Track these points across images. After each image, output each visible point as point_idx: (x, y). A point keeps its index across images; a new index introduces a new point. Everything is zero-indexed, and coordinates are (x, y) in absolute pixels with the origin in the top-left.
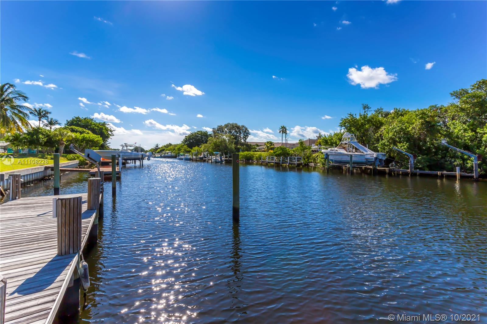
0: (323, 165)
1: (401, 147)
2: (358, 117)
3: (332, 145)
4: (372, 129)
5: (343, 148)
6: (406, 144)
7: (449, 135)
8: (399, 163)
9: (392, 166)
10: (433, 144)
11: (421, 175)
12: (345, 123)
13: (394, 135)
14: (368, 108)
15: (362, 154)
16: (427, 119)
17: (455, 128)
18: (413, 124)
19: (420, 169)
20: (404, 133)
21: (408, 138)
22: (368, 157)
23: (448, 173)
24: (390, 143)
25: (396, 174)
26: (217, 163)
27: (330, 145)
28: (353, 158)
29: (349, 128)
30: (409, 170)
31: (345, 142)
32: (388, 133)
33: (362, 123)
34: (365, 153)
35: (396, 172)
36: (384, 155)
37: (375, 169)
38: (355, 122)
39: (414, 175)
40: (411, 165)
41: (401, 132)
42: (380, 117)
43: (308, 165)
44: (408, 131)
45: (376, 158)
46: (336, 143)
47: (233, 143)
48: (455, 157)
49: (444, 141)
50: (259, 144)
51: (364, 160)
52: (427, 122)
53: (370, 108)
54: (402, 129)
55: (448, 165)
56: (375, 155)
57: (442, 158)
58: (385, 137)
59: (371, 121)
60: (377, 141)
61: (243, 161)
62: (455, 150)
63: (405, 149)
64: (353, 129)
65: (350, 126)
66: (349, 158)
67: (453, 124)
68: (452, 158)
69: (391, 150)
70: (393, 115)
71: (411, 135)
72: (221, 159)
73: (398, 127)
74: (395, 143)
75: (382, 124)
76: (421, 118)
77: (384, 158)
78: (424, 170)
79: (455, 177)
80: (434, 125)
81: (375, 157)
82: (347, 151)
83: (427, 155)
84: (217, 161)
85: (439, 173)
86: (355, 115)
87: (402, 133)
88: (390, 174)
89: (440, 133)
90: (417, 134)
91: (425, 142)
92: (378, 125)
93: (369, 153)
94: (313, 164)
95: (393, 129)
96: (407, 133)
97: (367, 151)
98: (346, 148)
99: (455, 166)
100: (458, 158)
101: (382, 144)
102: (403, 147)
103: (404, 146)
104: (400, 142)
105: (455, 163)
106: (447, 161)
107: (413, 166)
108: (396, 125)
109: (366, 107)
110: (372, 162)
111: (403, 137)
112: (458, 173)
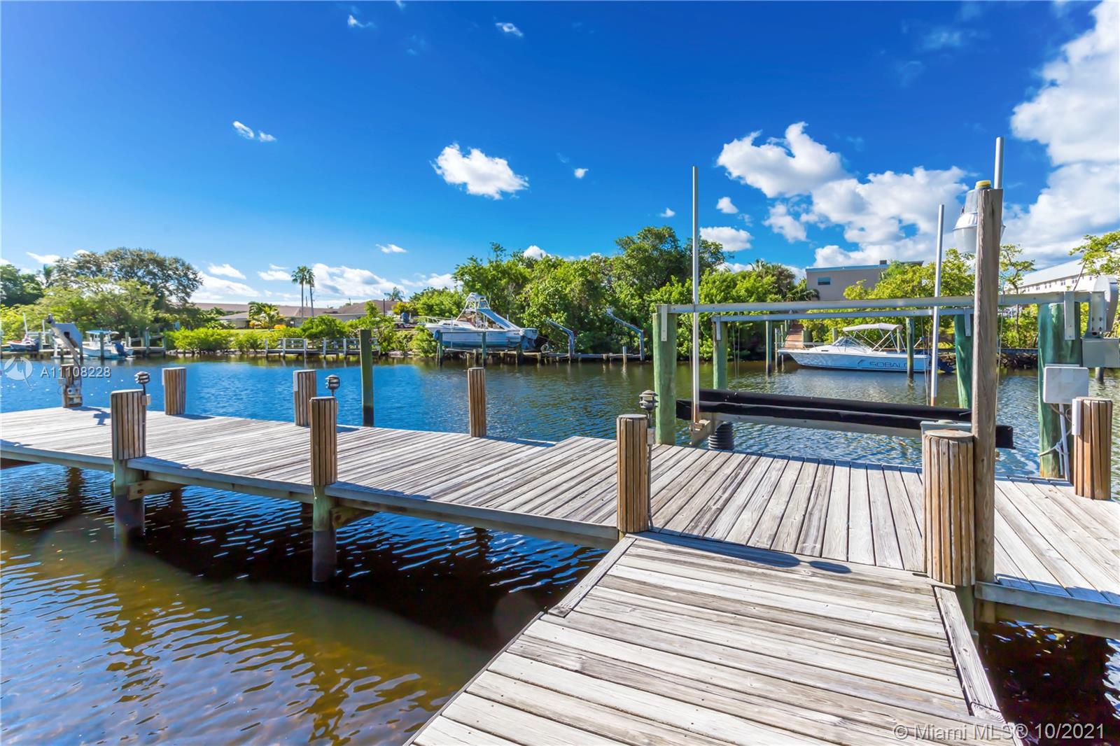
0: (424, 353)
1: (557, 319)
2: (486, 265)
3: (442, 314)
4: (511, 288)
5: (468, 321)
6: (563, 314)
7: (615, 302)
8: (554, 344)
9: (545, 349)
10: (596, 315)
11: (585, 361)
12: (462, 275)
13: (546, 300)
14: (502, 250)
15: (502, 330)
16: (589, 278)
17: (621, 292)
18: (570, 283)
19: (582, 352)
20: (560, 298)
21: (566, 305)
22: (511, 334)
23: (615, 355)
24: (541, 312)
25: (551, 361)
26: (106, 362)
27: (438, 315)
28: (487, 338)
29: (471, 284)
30: (569, 355)
31: (471, 310)
32: (537, 295)
33: (494, 275)
34: (506, 329)
35: (550, 359)
36: (534, 332)
37: (520, 355)
38: (482, 274)
39: (574, 361)
40: (571, 346)
41: (555, 295)
42: (521, 267)
43: (386, 355)
44: (566, 295)
45: (523, 337)
46: (450, 311)
47: (150, 304)
48: (621, 333)
49: (609, 310)
50: (225, 310)
51: (504, 341)
52: (588, 281)
53: (505, 250)
54: (557, 290)
55: (614, 345)
56: (521, 332)
57: (608, 335)
58: (533, 303)
59: (509, 274)
60: (520, 310)
61: (193, 353)
62: (621, 323)
63: (562, 322)
64: (478, 286)
65: (474, 281)
66: (481, 338)
67: (619, 286)
68: (619, 334)
69: (543, 324)
70: (543, 267)
71: (568, 300)
72: (120, 349)
73: (552, 287)
74: (546, 311)
75: (526, 280)
76: (581, 275)
77: (535, 337)
78: (587, 353)
79: (622, 360)
80: (597, 287)
81: (521, 335)
82: (475, 326)
83: (589, 330)
84: (106, 355)
85: (604, 356)
86: (481, 260)
87: (557, 297)
88: (542, 362)
89: (605, 299)
90: (577, 299)
91: (587, 311)
92: (520, 282)
93: (512, 328)
94: (398, 354)
95: (545, 290)
96: (563, 298)
97: (508, 326)
98: (473, 321)
99: (622, 346)
100: (625, 335)
101: (529, 314)
102: (558, 319)
103: (561, 317)
104: (555, 312)
105: (622, 342)
106: (613, 340)
107: (574, 348)
108: (547, 284)
109: (498, 248)
110: (517, 343)
111: (559, 303)
112: (624, 355)
